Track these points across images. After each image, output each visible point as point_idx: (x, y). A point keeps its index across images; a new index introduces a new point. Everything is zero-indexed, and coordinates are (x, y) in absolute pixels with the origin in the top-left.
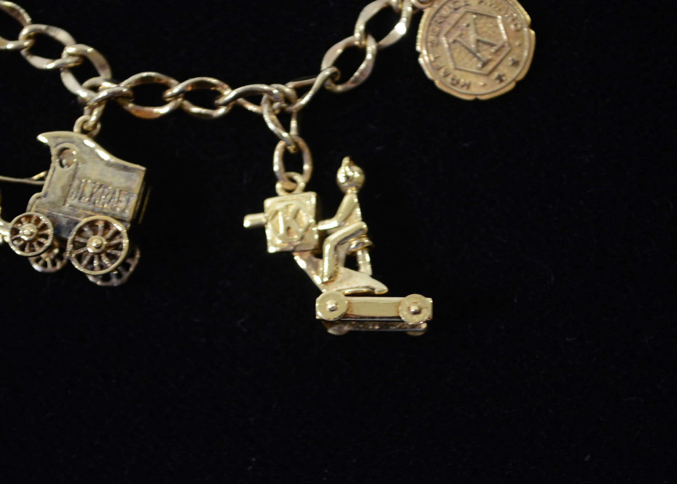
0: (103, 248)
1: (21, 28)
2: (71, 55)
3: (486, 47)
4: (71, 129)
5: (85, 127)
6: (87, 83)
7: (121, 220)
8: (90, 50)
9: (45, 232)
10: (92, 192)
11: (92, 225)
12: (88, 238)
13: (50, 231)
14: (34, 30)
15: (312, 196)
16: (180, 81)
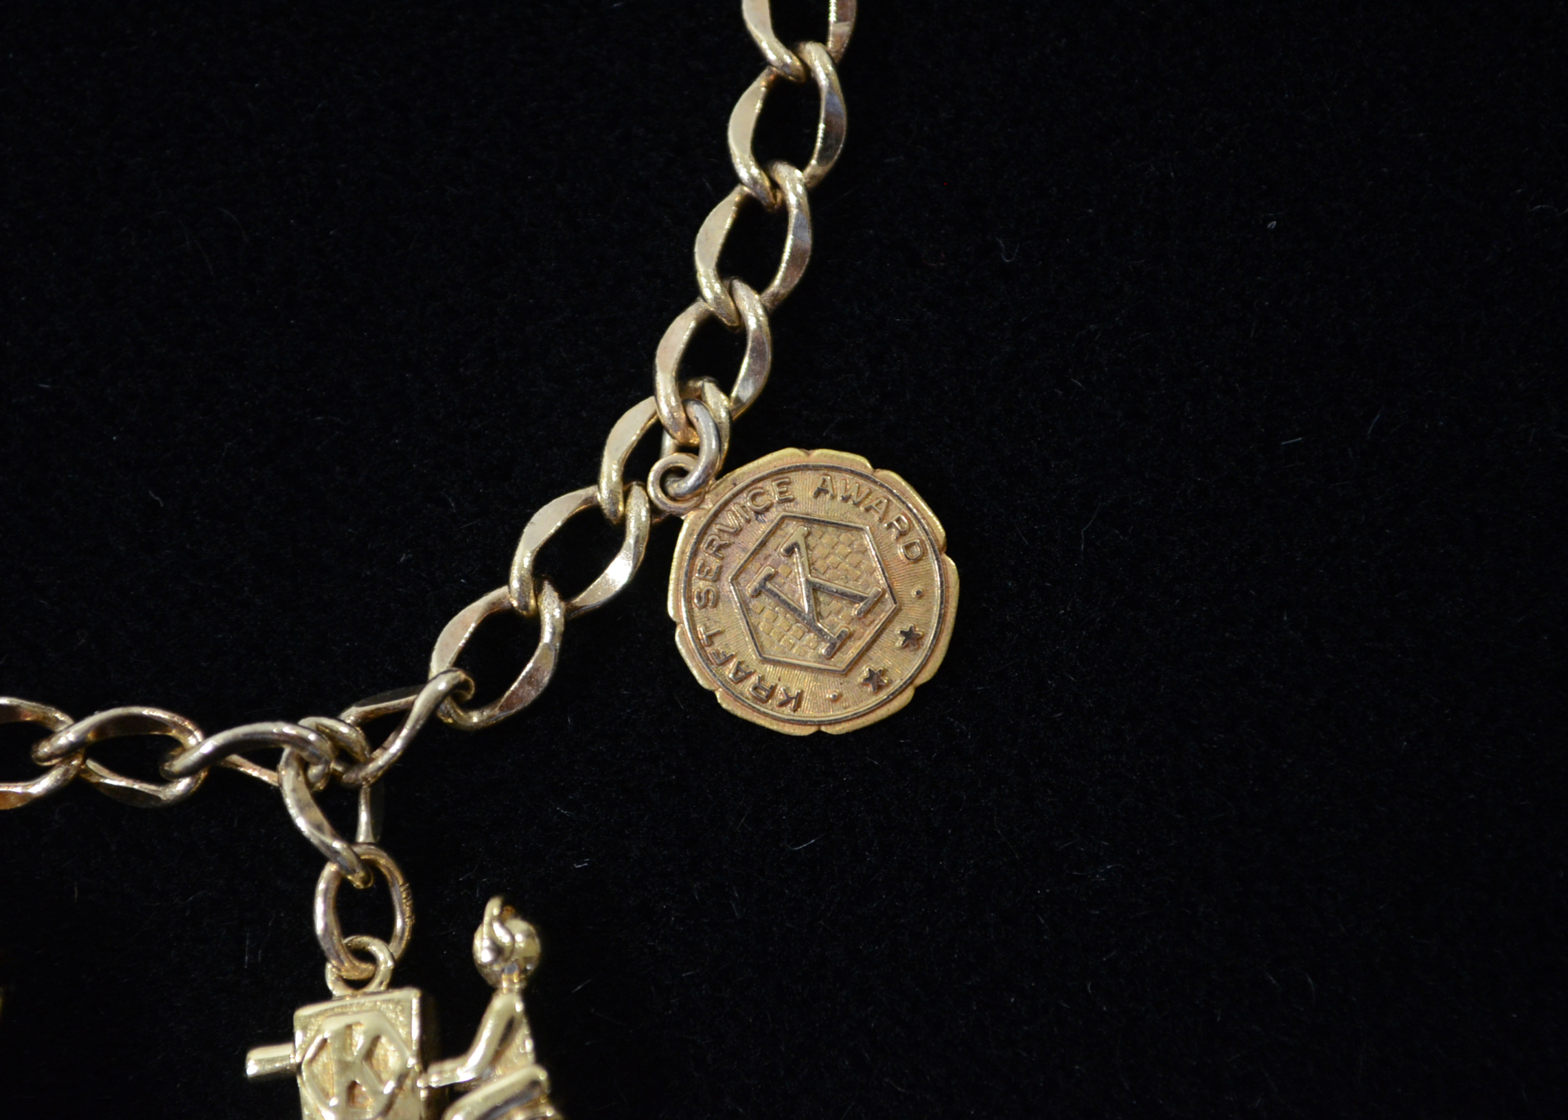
3: (835, 604)
15: (412, 997)
16: (77, 718)
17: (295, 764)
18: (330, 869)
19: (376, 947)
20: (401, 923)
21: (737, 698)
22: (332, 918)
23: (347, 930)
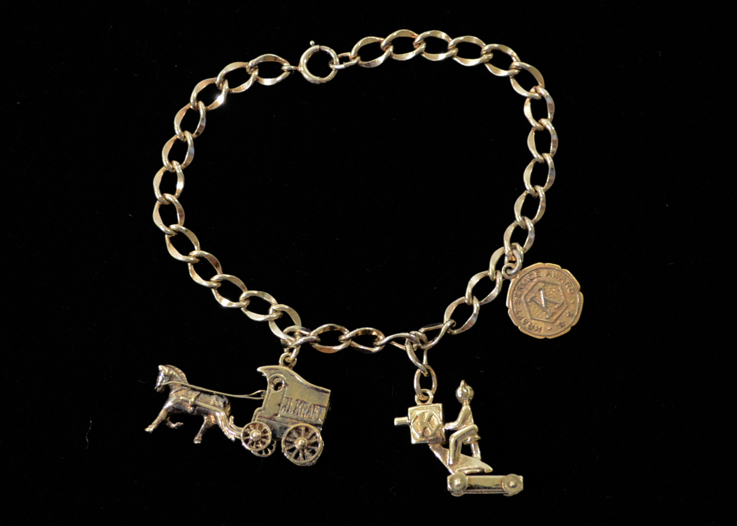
0: (306, 445)
1: (241, 292)
2: (276, 311)
3: (551, 304)
4: (277, 364)
5: (287, 360)
6: (286, 330)
7: (316, 425)
8: (287, 307)
9: (266, 435)
10: (296, 406)
11: (297, 429)
12: (295, 438)
13: (269, 434)
14: (248, 294)
15: (440, 405)
16: (351, 330)
17: (409, 343)
18: (418, 372)
19: (429, 392)
20: (434, 386)
21: (524, 329)
22: (419, 384)
23: (422, 387)
